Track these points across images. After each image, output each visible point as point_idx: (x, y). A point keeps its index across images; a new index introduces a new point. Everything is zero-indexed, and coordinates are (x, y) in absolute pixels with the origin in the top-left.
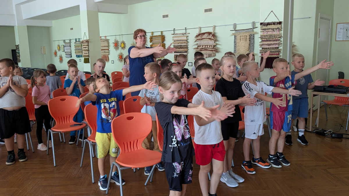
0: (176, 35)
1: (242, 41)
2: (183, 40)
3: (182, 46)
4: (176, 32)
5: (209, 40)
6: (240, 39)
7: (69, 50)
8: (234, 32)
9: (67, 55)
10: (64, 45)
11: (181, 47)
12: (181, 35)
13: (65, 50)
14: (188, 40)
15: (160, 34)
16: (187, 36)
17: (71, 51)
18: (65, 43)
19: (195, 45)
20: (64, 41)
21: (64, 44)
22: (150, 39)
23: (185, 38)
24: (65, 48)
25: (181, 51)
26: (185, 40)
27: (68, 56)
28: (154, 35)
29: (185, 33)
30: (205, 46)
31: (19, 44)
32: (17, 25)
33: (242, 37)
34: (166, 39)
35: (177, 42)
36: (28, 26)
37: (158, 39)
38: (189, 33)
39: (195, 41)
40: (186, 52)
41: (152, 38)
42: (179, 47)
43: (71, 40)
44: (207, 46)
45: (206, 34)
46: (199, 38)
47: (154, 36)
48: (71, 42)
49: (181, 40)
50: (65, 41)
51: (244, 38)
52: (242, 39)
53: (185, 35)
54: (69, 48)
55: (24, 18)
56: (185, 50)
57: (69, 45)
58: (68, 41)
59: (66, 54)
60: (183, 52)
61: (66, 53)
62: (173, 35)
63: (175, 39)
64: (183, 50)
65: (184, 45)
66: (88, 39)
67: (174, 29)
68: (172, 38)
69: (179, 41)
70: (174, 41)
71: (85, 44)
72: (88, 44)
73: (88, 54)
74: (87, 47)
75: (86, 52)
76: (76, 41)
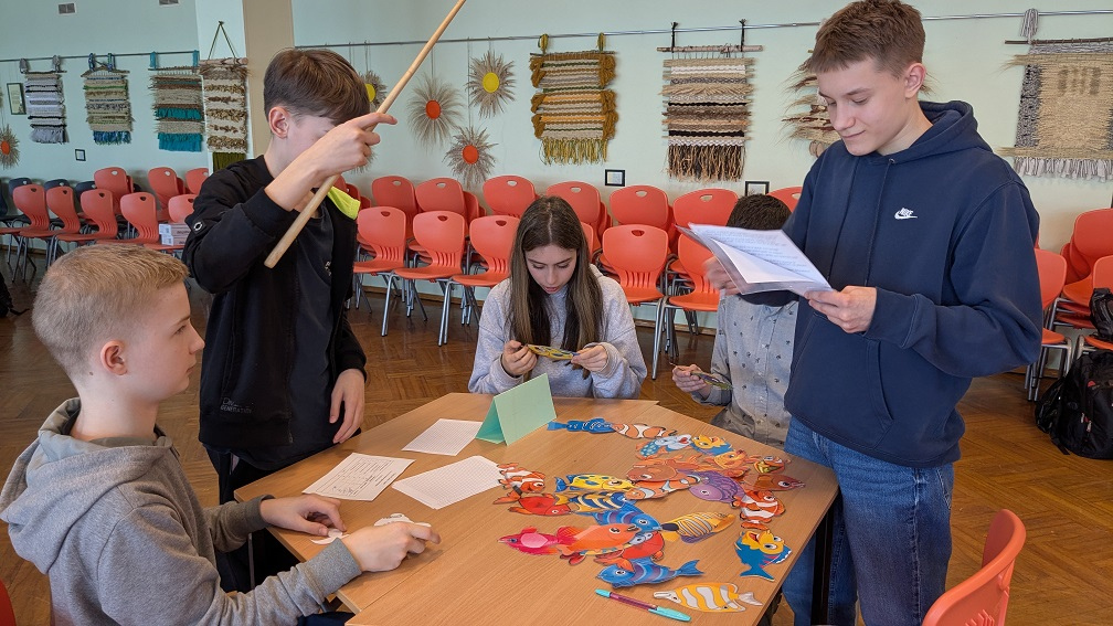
0: (682, 56)
1: (1068, 94)
2: (724, 80)
3: (714, 104)
4: (683, 41)
6: (1062, 86)
7: (54, 110)
8: (1024, 50)
9: (41, 130)
10: (21, 85)
11: (710, 110)
12: (717, 55)
13: (28, 106)
14: (751, 81)
15: (591, 45)
17: (63, 111)
18: (27, 72)
19: (799, 103)
20: (24, 64)
21: (23, 79)
22: (533, 67)
23: (740, 70)
24: (27, 96)
25: (706, 127)
26: (739, 80)
27: (48, 133)
28: (551, 51)
29: (741, 48)
33: (1071, 76)
34: (619, 70)
35: (688, 85)
37: (575, 67)
38: (761, 49)
39: (802, 84)
40: (741, 134)
41: (543, 66)
42: (702, 109)
43: (61, 59)
47: (552, 56)
48: (60, 71)
49: (711, 80)
50: (28, 66)
51: (1083, 82)
52: (1069, 86)
53: (739, 55)
54: (52, 97)
56: (733, 127)
57: (54, 83)
58: (48, 66)
59: (33, 126)
60: (723, 135)
61: (34, 121)
62: (669, 56)
63: (677, 71)
64: (724, 122)
65: (727, 99)
66: (242, 54)
67: (675, 25)
68: (661, 70)
69: (702, 80)
70: (673, 82)
71: (219, 82)
72: (237, 82)
73: (239, 135)
74: (236, 96)
75: (229, 123)
76: (93, 67)
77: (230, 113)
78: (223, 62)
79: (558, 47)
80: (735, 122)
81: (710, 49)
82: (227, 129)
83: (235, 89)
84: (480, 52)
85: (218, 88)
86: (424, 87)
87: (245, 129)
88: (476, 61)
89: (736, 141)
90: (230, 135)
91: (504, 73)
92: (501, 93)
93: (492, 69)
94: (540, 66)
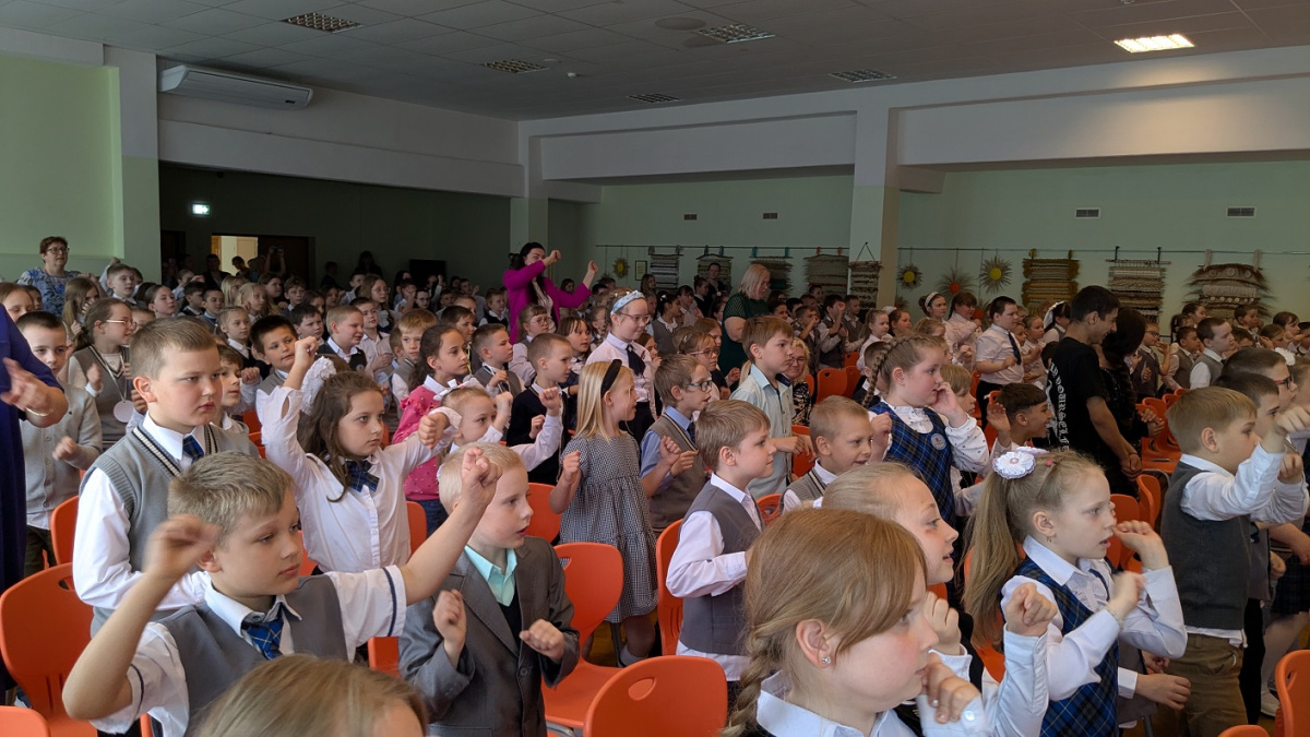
0: (1121, 264)
2: (1146, 279)
3: (1140, 292)
4: (1121, 257)
5: (1239, 283)
7: (671, 279)
10: (646, 262)
11: (1138, 295)
12: (1143, 265)
14: (1163, 280)
15: (1065, 256)
16: (1163, 270)
17: (677, 280)
18: (652, 254)
19: (1192, 293)
20: (651, 249)
21: (647, 258)
22: (1024, 267)
23: (1157, 274)
26: (1156, 279)
28: (1038, 258)
29: (1158, 262)
30: (1226, 297)
32: (527, 195)
34: (1080, 270)
35: (1125, 281)
36: (550, 200)
37: (1052, 268)
38: (1170, 263)
39: (1194, 284)
40: (1157, 309)
41: (1031, 266)
42: (1132, 295)
43: (680, 247)
44: (1234, 298)
45: (1229, 269)
46: (1206, 276)
47: (1037, 261)
48: (679, 255)
49: (1138, 278)
50: (654, 251)
53: (1157, 266)
54: (672, 270)
55: (544, 178)
56: (1150, 305)
57: (671, 261)
58: (673, 251)
62: (1113, 264)
63: (1117, 272)
64: (1146, 302)
65: (1149, 289)
66: (878, 259)
67: (1117, 248)
68: (1108, 271)
69: (1134, 278)
70: (1115, 279)
71: (862, 273)
72: (874, 273)
73: (872, 301)
74: (872, 280)
76: (706, 254)
77: (869, 289)
78: (867, 263)
79: (1041, 256)
80: (1153, 302)
81: (1139, 262)
83: (874, 277)
84: (989, 257)
85: (861, 276)
86: (949, 274)
87: (875, 298)
88: (987, 262)
89: (1154, 313)
91: (1004, 269)
92: (1002, 280)
93: (998, 267)
94: (1029, 266)
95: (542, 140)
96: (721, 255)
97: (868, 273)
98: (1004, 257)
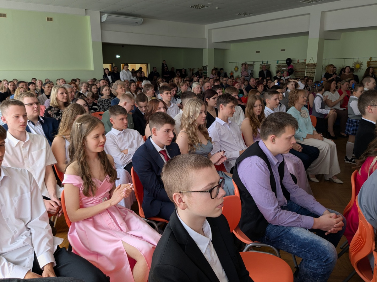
22: (367, 63)
28: (371, 60)
31: (207, 65)
32: (207, 47)
36: (214, 49)
41: (370, 63)
43: (254, 62)
47: (372, 61)
55: (213, 42)
58: (252, 63)
66: (316, 62)
71: (310, 67)
72: (314, 67)
73: (313, 76)
74: (313, 69)
75: (311, 74)
76: (262, 63)
77: (312, 72)
78: (312, 64)
79: (373, 60)
82: (310, 75)
83: (314, 68)
84: (356, 60)
85: (310, 68)
87: (314, 75)
88: (355, 62)
90: (311, 76)
91: (361, 64)
92: (360, 68)
93: (358, 64)
95: (212, 30)
96: (267, 64)
97: (312, 67)
98: (361, 61)
